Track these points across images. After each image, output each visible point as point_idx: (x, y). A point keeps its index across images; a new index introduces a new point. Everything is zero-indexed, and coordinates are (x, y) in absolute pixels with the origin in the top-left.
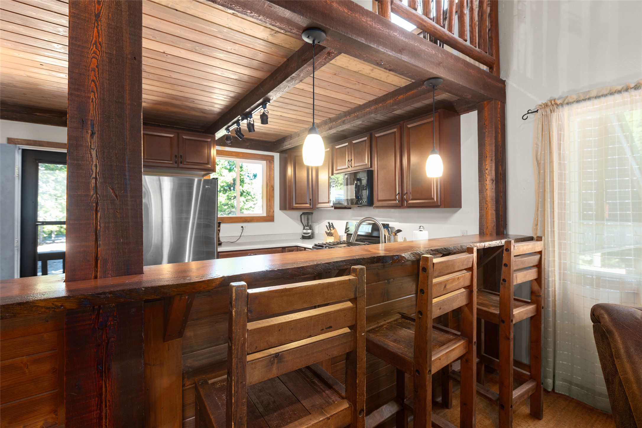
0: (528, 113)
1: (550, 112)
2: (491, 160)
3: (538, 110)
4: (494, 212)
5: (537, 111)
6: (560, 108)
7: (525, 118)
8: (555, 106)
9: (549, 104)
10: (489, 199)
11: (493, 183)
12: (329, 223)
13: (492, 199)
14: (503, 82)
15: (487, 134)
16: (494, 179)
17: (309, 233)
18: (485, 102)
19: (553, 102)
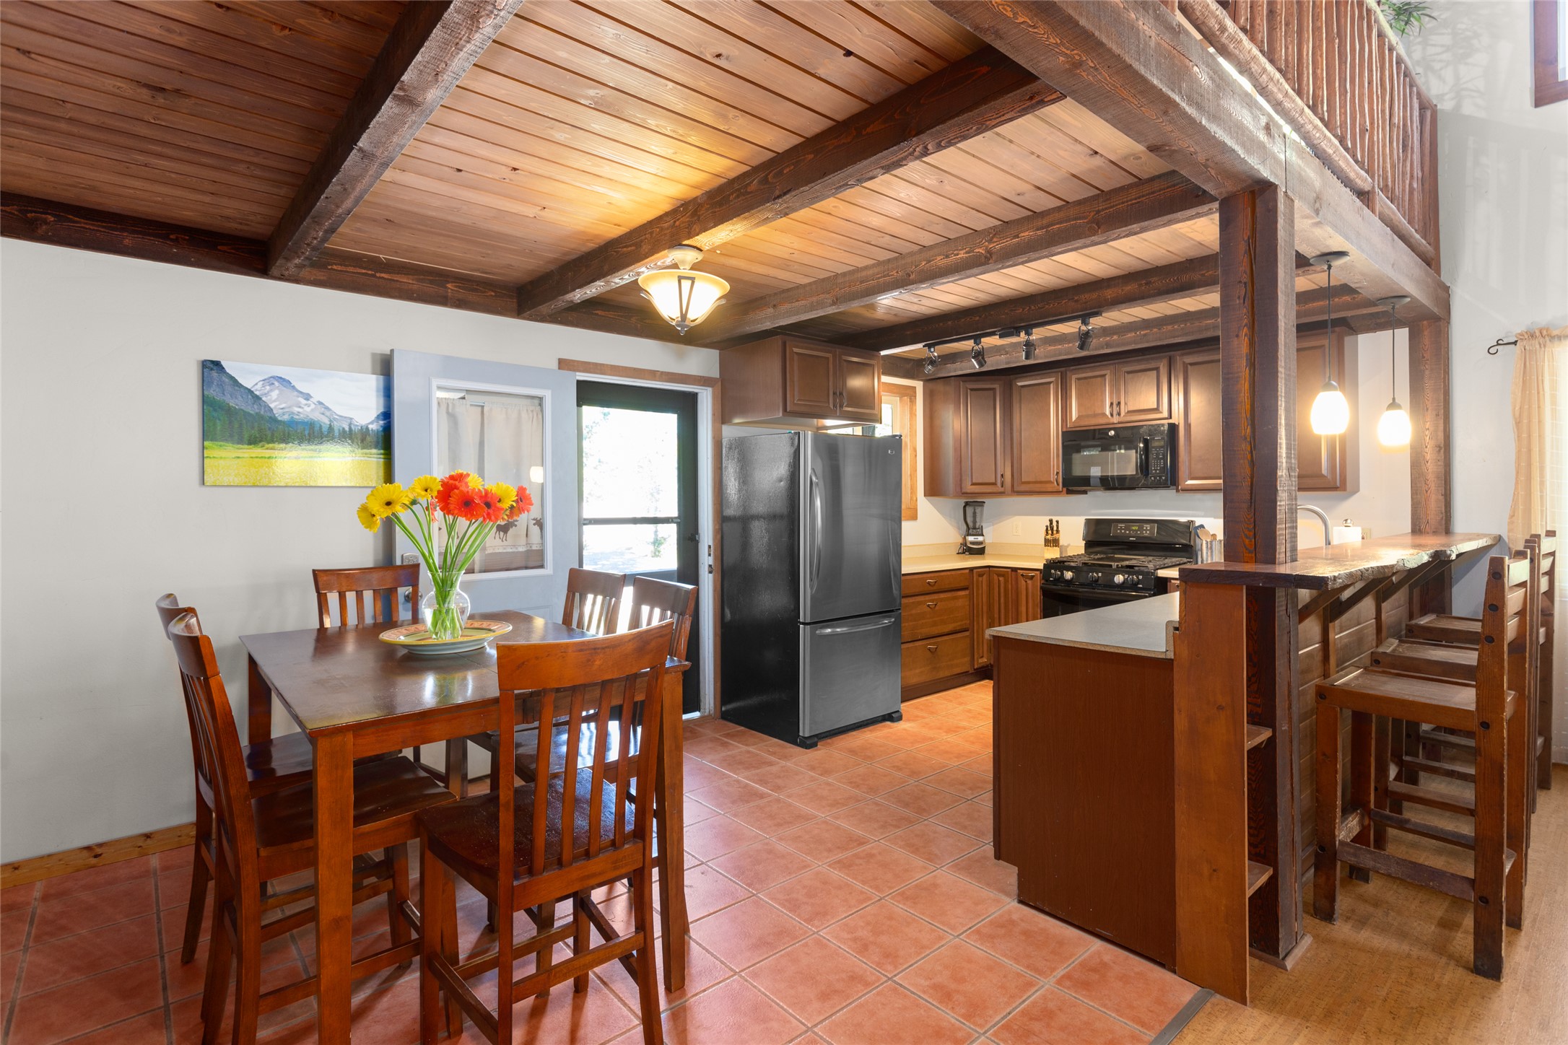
0: (1498, 344)
1: (1538, 346)
2: (1437, 415)
3: (1516, 341)
4: (1442, 498)
5: (1515, 343)
6: (1556, 342)
7: (1492, 351)
8: (1547, 339)
9: (1538, 334)
10: (1431, 477)
11: (1439, 451)
12: (1051, 521)
13: (1438, 478)
14: (1447, 289)
15: (1427, 372)
16: (1442, 445)
17: (981, 543)
18: (1425, 322)
19: (1545, 333)
